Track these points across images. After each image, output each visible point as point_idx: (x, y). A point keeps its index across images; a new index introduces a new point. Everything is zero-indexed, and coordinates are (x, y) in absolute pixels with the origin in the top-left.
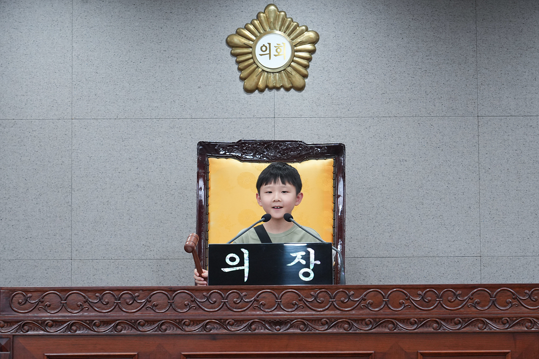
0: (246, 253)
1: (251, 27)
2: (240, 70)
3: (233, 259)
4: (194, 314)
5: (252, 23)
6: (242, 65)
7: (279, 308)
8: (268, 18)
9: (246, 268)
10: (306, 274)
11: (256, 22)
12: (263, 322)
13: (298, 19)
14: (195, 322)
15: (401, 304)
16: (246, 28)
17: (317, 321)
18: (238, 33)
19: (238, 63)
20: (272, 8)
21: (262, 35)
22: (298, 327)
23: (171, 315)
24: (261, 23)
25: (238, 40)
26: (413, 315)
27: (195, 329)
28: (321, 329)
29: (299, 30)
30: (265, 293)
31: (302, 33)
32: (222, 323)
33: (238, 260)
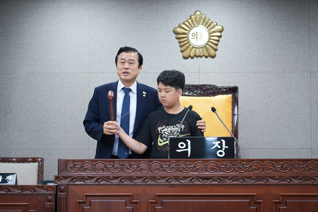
0: (189, 142)
1: (187, 23)
2: (181, 46)
3: (182, 145)
4: (162, 174)
5: (187, 21)
6: (182, 44)
7: (206, 171)
8: (196, 18)
9: (189, 150)
10: (221, 153)
11: (190, 21)
12: (198, 178)
13: (212, 19)
14: (162, 178)
15: (270, 169)
16: (184, 24)
17: (226, 177)
18: (180, 27)
19: (180, 42)
20: (198, 13)
21: (192, 28)
22: (216, 181)
23: (150, 174)
24: (192, 21)
25: (179, 30)
26: (277, 175)
27: (163, 181)
28: (229, 182)
29: (213, 25)
30: (199, 163)
31: (214, 27)
32: (177, 178)
33: (185, 146)
